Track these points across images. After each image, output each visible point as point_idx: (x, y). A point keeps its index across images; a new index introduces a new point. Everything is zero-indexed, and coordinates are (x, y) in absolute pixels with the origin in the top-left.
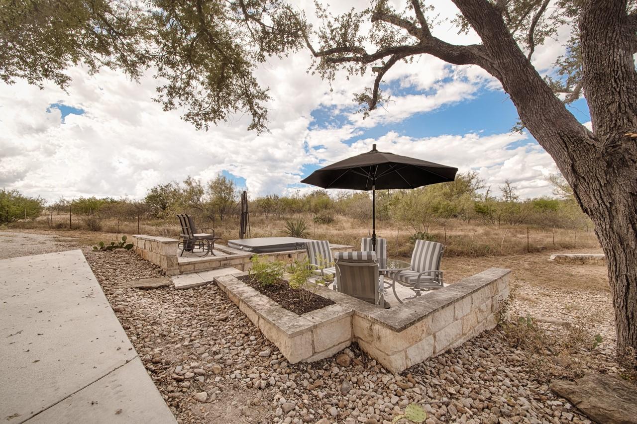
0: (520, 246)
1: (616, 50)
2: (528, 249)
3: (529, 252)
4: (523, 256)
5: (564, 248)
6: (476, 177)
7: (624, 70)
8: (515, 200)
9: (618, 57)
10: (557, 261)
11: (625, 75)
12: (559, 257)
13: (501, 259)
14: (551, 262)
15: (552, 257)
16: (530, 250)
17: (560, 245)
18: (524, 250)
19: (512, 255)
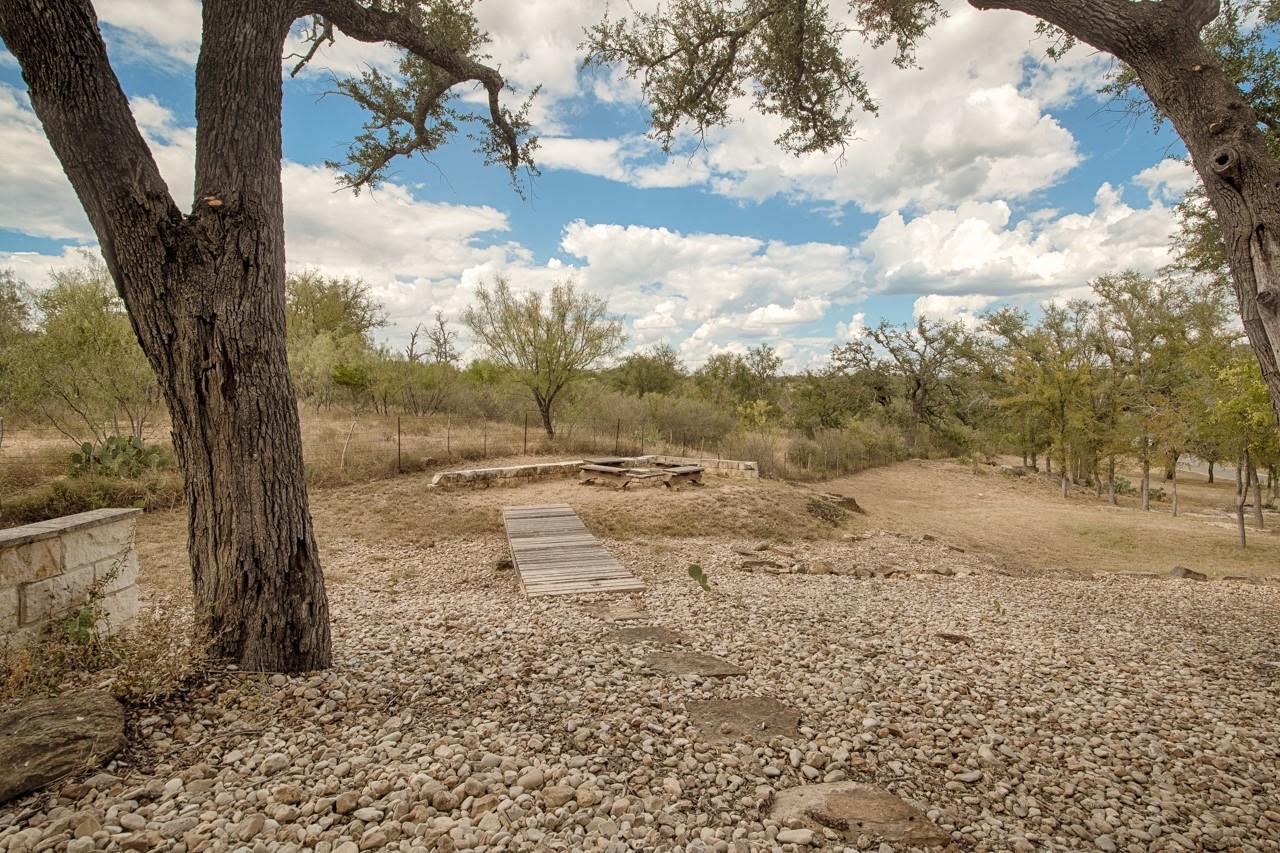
0: (385, 459)
1: (240, 21)
2: (399, 467)
3: (401, 472)
4: (386, 482)
5: (466, 458)
6: (366, 294)
7: (244, 69)
8: (453, 362)
9: (241, 40)
10: (442, 487)
11: (243, 80)
12: (447, 478)
13: (335, 495)
14: (432, 490)
15: (436, 479)
16: (405, 467)
17: (461, 453)
18: (392, 468)
19: (365, 483)
